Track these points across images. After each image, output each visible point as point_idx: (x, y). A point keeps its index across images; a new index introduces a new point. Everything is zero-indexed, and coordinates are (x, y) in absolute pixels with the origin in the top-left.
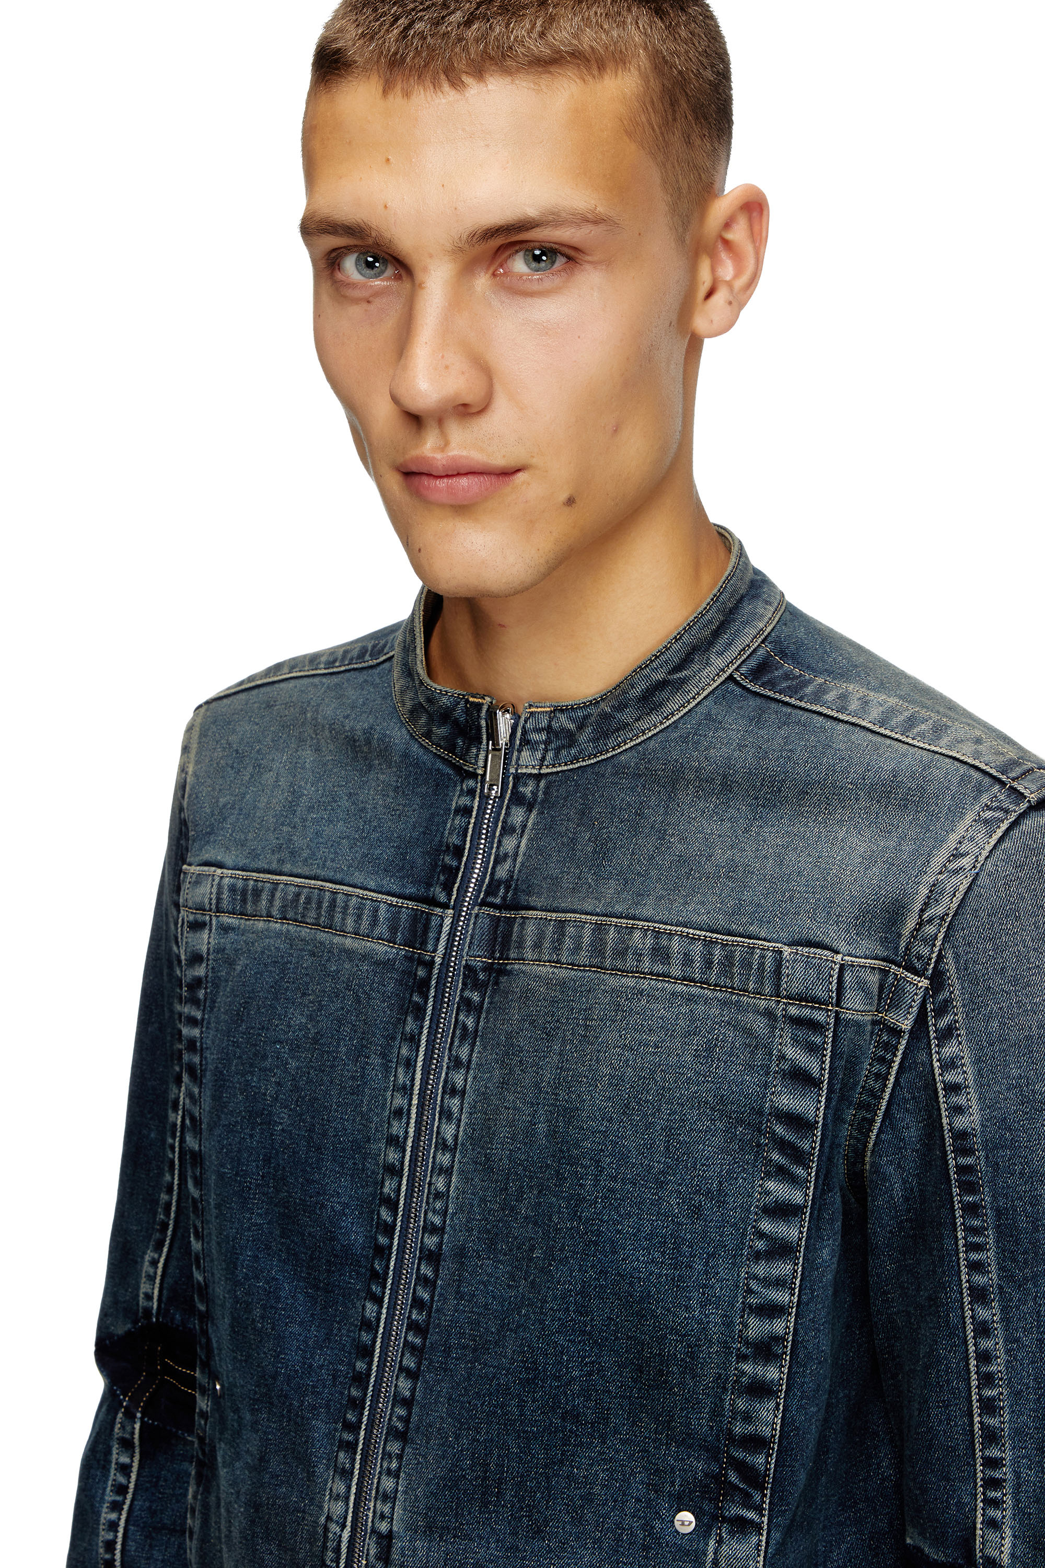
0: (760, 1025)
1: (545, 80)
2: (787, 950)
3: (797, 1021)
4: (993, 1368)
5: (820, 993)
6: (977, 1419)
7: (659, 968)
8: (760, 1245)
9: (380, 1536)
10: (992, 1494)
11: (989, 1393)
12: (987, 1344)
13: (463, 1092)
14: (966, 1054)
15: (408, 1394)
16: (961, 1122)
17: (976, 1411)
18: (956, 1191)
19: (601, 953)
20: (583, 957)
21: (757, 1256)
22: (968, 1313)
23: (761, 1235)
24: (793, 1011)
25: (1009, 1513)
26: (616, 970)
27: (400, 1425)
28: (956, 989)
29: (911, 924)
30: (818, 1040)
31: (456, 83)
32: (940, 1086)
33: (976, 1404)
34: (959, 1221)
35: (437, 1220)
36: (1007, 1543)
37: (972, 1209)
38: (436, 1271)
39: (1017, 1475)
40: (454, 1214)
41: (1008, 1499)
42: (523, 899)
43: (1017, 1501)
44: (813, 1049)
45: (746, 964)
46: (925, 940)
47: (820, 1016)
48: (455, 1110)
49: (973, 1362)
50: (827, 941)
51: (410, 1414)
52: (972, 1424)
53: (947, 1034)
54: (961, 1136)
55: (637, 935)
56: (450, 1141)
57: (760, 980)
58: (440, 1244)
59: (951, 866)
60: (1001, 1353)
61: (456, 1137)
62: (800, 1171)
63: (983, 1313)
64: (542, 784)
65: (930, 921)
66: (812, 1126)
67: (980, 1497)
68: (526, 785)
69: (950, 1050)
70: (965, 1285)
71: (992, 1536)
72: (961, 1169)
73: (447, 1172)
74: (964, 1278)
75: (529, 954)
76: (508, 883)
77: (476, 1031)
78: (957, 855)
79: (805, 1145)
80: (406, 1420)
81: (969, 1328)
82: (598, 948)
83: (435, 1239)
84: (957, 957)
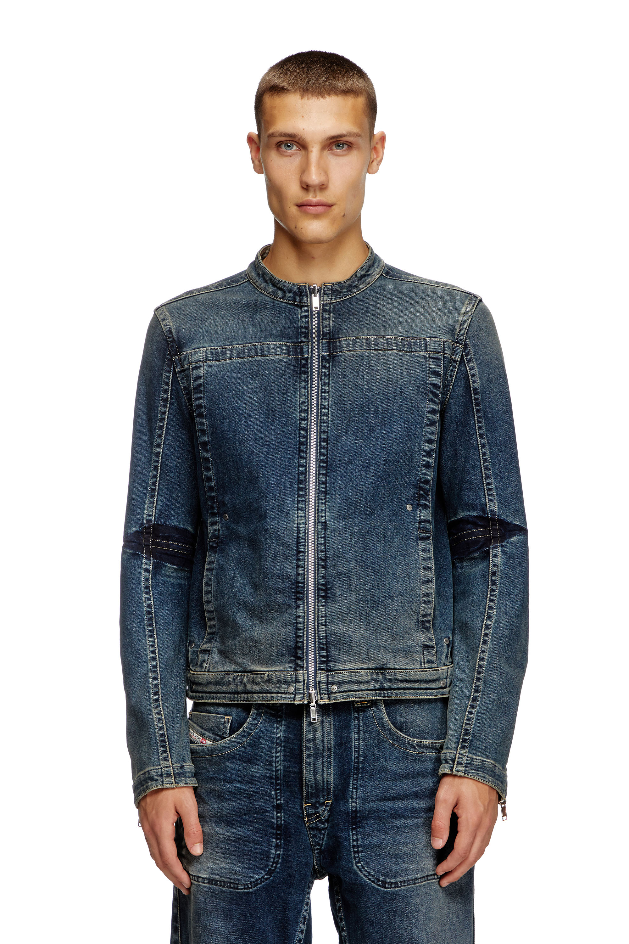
0: (422, 360)
1: (346, 97)
2: (428, 339)
3: (433, 358)
4: (487, 457)
5: (439, 349)
6: (483, 472)
7: (390, 347)
8: (428, 422)
9: (322, 523)
10: (490, 493)
11: (486, 464)
12: (484, 450)
13: (329, 392)
14: (476, 366)
15: (324, 480)
16: (476, 385)
17: (483, 470)
18: (474, 406)
19: (370, 345)
20: (364, 347)
21: (428, 425)
22: (479, 441)
23: (428, 419)
24: (432, 355)
25: (495, 497)
26: (375, 350)
27: (324, 490)
28: (470, 348)
29: (458, 330)
30: (440, 363)
31: (323, 96)
32: (470, 375)
33: (483, 468)
34: (475, 414)
35: (326, 429)
36: (496, 505)
37: (478, 411)
38: (327, 444)
39: (496, 486)
40: (331, 427)
41: (495, 493)
42: (337, 336)
43: (497, 494)
44: (438, 365)
45: (415, 344)
46: (462, 335)
47: (439, 356)
48: (327, 396)
49: (481, 456)
50: (438, 336)
51: (326, 486)
52: (482, 474)
53: (469, 361)
54: (475, 389)
55: (381, 339)
56: (327, 406)
57: (421, 347)
58: (327, 436)
59: (466, 315)
60: (488, 453)
61: (328, 405)
62: (437, 400)
63: (483, 441)
64: (332, 306)
65: (463, 329)
66: (439, 387)
67: (486, 494)
68: (326, 306)
69: (471, 365)
70: (478, 433)
71: (491, 504)
72: (476, 399)
73: (327, 415)
74: (477, 431)
75: (345, 349)
76: (329, 333)
77: (329, 374)
78: (466, 312)
79: (438, 392)
80: (326, 488)
81: (480, 446)
82: (368, 344)
83: (326, 435)
84: (470, 339)
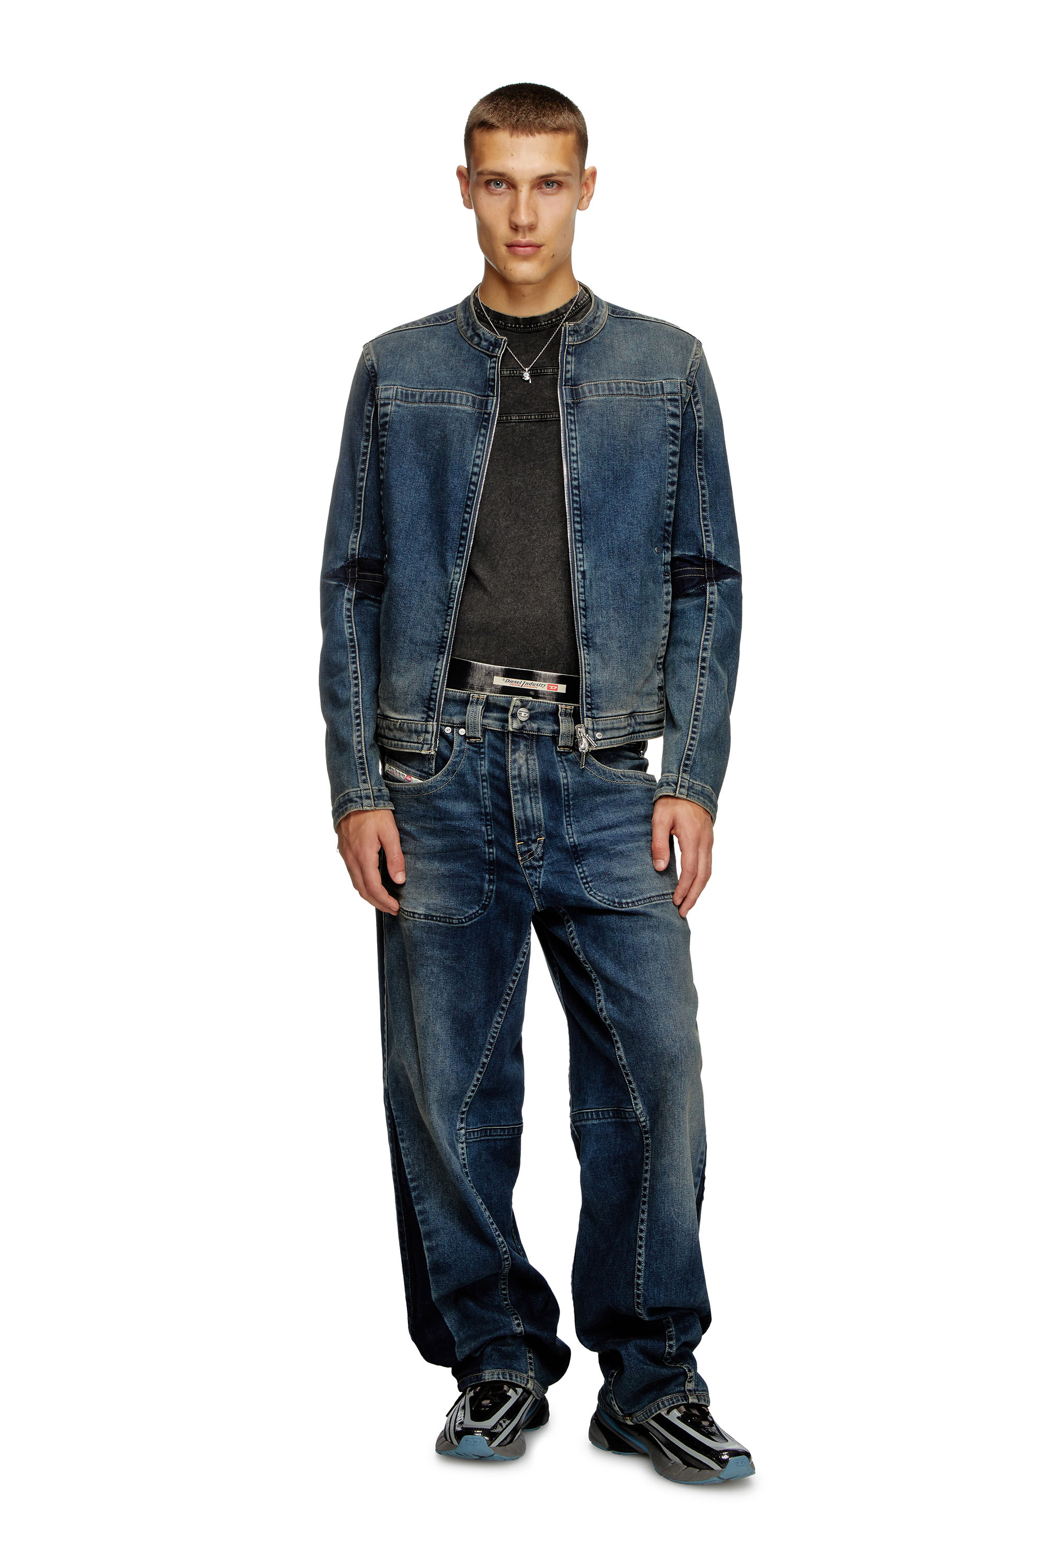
0: (660, 403)
1: (556, 135)
2: (664, 381)
3: (670, 400)
4: (706, 499)
5: (676, 390)
6: (701, 513)
7: (630, 393)
8: (670, 464)
9: (581, 572)
10: (707, 534)
11: (704, 506)
12: (704, 492)
13: (576, 438)
14: (702, 408)
15: (580, 529)
16: (701, 427)
17: (701, 511)
18: (697, 447)
19: (612, 391)
20: (607, 392)
21: (670, 467)
22: (699, 483)
23: (670, 461)
24: (669, 397)
25: (712, 538)
26: (617, 395)
27: (580, 538)
28: (698, 390)
29: (688, 372)
30: (677, 404)
31: (533, 134)
32: (696, 417)
33: (701, 509)
34: (697, 456)
35: (576, 476)
36: (713, 546)
37: (700, 453)
38: (579, 491)
39: (713, 528)
40: (581, 474)
41: (711, 534)
42: (579, 383)
43: (714, 536)
44: (676, 407)
45: (652, 388)
46: (691, 376)
47: (676, 398)
48: (575, 443)
49: (700, 497)
50: (674, 377)
51: (582, 535)
52: (700, 515)
53: (696, 403)
54: (700, 431)
55: (622, 384)
56: (575, 453)
57: (658, 391)
58: (579, 483)
59: (695, 357)
60: (707, 494)
61: (577, 451)
62: (677, 442)
63: (703, 483)
64: (574, 348)
65: (693, 371)
66: (679, 429)
67: (704, 535)
69: (698, 407)
70: (698, 475)
71: (709, 545)
72: (699, 441)
73: (577, 462)
74: (697, 473)
75: (588, 394)
76: (572, 379)
77: (575, 420)
78: (696, 354)
79: (677, 434)
80: (581, 536)
81: (700, 487)
82: (610, 389)
83: (577, 482)
84: (698, 382)
